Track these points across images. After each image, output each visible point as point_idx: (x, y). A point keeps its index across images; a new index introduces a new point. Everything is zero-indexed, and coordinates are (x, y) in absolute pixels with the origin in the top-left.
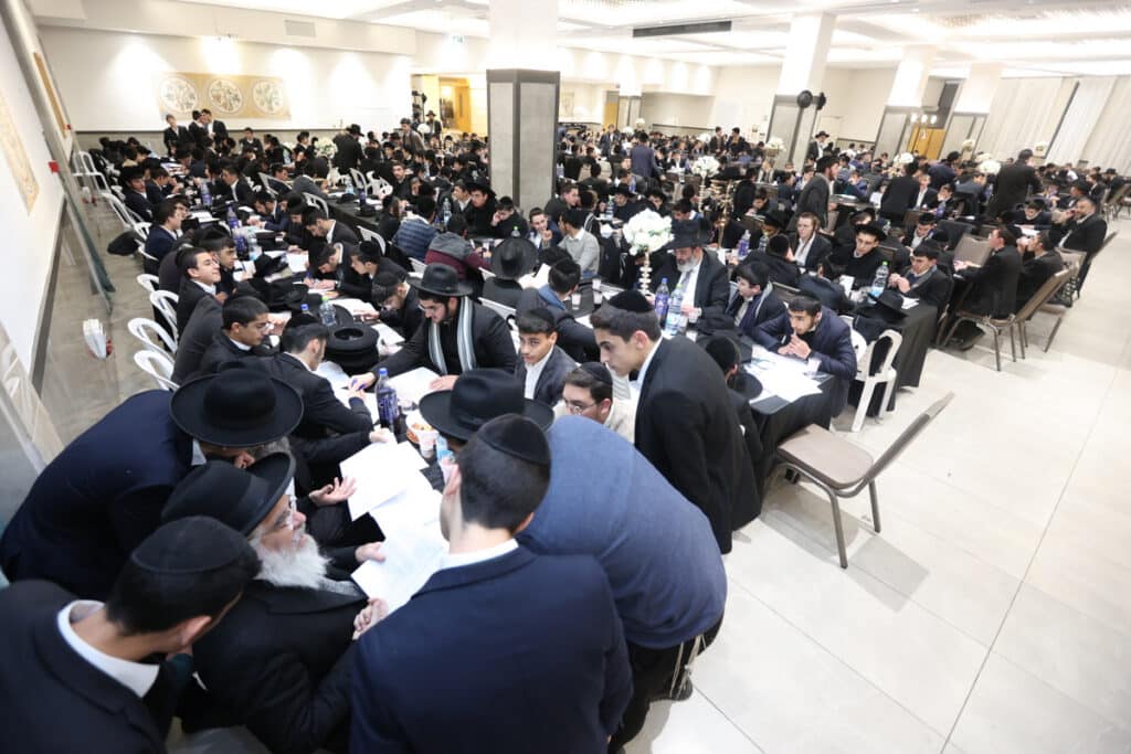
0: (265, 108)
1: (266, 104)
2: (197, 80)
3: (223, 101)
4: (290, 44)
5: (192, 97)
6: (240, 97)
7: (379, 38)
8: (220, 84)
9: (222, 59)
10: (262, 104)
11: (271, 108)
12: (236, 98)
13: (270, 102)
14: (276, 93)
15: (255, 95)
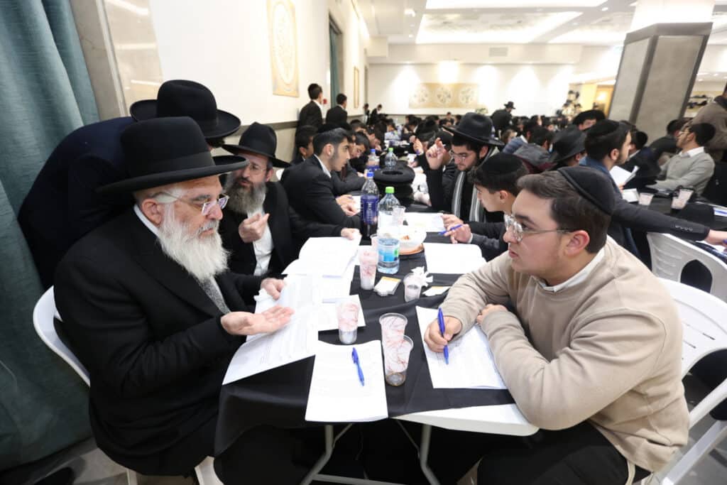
0: (464, 102)
1: (465, 100)
2: (431, 87)
3: (441, 98)
4: (489, 62)
5: (426, 96)
6: (452, 96)
7: (552, 54)
8: (442, 89)
9: (447, 74)
10: (463, 99)
11: (467, 102)
12: (449, 96)
13: (467, 98)
14: (473, 92)
15: (461, 94)
